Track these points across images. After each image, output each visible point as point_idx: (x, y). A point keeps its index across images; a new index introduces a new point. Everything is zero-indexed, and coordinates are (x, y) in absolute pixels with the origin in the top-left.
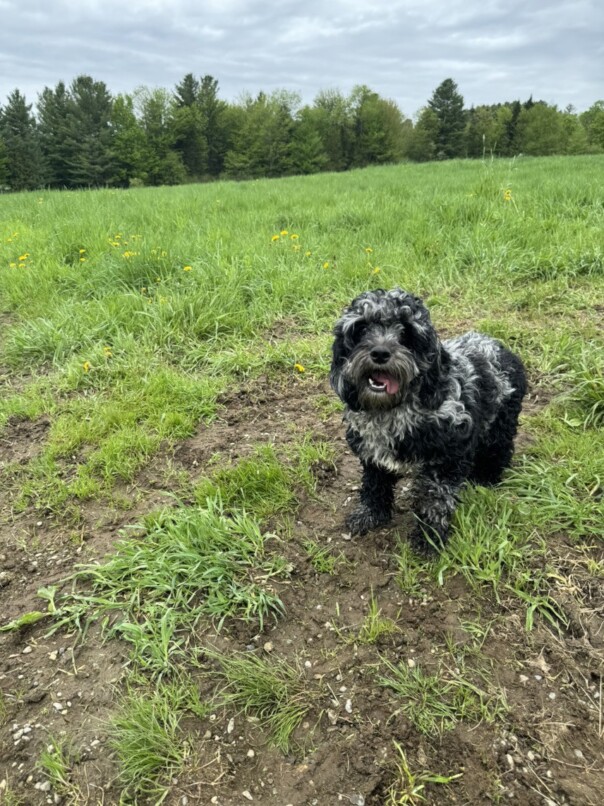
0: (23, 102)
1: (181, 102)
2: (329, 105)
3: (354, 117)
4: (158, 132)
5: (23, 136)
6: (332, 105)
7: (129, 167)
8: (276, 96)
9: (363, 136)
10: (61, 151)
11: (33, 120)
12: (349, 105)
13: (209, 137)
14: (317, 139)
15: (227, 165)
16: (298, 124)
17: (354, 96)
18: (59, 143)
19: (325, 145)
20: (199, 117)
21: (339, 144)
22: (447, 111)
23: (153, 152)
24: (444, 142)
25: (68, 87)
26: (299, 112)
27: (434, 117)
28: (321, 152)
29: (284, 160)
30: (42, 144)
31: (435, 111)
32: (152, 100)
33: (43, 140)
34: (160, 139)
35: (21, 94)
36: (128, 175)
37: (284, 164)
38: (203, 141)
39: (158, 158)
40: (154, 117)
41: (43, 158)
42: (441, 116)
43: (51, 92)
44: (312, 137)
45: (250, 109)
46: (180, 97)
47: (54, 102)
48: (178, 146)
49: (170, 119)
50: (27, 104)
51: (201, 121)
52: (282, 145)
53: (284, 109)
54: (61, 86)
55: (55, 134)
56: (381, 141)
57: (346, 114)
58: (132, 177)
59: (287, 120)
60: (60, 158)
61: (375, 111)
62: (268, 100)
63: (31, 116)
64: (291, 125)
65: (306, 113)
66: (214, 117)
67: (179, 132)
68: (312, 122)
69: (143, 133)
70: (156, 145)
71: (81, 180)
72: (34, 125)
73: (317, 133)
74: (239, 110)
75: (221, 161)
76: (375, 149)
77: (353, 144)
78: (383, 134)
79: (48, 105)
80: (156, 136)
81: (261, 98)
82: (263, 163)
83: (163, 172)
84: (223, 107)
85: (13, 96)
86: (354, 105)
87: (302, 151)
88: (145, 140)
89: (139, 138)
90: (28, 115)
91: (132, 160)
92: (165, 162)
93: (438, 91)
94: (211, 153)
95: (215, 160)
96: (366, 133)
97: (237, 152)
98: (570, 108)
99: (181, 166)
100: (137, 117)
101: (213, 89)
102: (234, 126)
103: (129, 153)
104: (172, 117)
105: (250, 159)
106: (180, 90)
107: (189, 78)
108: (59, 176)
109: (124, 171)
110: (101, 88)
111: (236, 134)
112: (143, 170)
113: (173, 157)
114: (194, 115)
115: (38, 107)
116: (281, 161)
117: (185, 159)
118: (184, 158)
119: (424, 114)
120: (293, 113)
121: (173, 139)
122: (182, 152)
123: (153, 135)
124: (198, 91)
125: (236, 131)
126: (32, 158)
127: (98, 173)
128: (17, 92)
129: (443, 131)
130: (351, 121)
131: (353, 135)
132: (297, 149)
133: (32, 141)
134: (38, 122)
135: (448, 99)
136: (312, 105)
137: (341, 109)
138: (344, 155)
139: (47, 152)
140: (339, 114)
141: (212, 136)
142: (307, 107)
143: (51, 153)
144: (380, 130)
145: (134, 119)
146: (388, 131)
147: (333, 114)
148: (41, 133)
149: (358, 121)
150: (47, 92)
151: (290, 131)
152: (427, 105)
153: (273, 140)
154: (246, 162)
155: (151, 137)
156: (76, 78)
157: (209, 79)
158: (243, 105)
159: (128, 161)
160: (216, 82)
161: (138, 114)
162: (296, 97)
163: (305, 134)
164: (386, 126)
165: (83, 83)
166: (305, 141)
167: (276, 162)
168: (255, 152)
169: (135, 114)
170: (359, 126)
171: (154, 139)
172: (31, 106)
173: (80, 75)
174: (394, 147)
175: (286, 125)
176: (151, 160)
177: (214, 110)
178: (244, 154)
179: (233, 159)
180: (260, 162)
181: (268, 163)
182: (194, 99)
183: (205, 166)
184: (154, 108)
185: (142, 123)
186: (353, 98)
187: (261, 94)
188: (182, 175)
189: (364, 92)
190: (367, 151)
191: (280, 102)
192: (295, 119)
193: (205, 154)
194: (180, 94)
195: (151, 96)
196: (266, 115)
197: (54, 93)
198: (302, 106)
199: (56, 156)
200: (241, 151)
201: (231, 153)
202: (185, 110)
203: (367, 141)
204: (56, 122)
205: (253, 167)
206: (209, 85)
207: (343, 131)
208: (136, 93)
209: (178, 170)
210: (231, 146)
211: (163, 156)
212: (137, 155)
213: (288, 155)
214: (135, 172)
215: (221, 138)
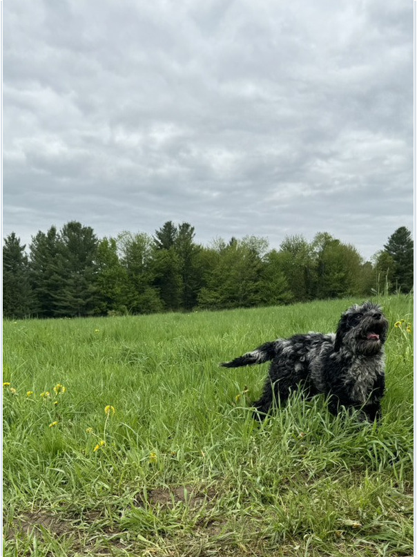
0: (17, 243)
1: (160, 245)
2: (294, 249)
3: (317, 260)
4: (138, 270)
5: (15, 272)
6: (297, 249)
7: (109, 300)
8: (246, 242)
9: (325, 276)
10: (49, 285)
11: (26, 258)
12: (312, 249)
13: (185, 276)
14: (282, 279)
15: (200, 300)
16: (266, 265)
17: (316, 242)
18: (46, 278)
19: (290, 283)
20: (176, 258)
21: (303, 283)
22: (402, 254)
23: (133, 288)
24: (400, 281)
25: (59, 232)
26: (266, 255)
27: (390, 259)
28: (286, 289)
29: (252, 296)
30: (31, 279)
31: (390, 255)
32: (134, 243)
33: (32, 275)
34: (139, 277)
35: (17, 236)
36: (108, 307)
37: (252, 300)
38: (179, 279)
39: (137, 293)
40: (135, 258)
41: (31, 291)
42: (396, 258)
43: (44, 235)
44: (278, 277)
45: (223, 252)
46: (160, 241)
47: (46, 244)
48: (157, 283)
49: (150, 260)
50: (21, 245)
51: (178, 261)
52: (251, 283)
53: (253, 252)
54: (53, 230)
55: (44, 270)
56: (342, 280)
57: (309, 257)
58: (111, 309)
59: (255, 262)
60: (46, 292)
61: (337, 254)
62: (239, 245)
63: (24, 255)
64: (259, 266)
65: (273, 255)
66: (189, 259)
67: (157, 271)
68: (278, 264)
69: (125, 271)
70: (136, 281)
71: (64, 311)
72: (26, 263)
73: (283, 273)
74: (212, 253)
75: (195, 296)
76: (336, 287)
77: (316, 283)
78: (343, 274)
79: (40, 246)
80: (136, 274)
81: (233, 241)
82: (233, 299)
83: (140, 306)
84: (199, 250)
85: (9, 238)
86: (317, 249)
87: (269, 289)
88: (126, 277)
89: (120, 275)
90: (21, 254)
91: (113, 294)
92: (143, 297)
93: (393, 236)
94: (186, 289)
95: (190, 296)
96: (327, 273)
97: (210, 289)
99: (157, 300)
100: (119, 258)
101: (190, 235)
102: (207, 266)
103: (109, 288)
104: (151, 257)
105: (221, 295)
106: (159, 235)
107: (168, 226)
108: (43, 307)
109: (105, 304)
110: (88, 232)
111: (209, 273)
112: (123, 304)
113: (151, 292)
114: (171, 256)
115: (31, 247)
116: (250, 298)
117: (162, 295)
118: (161, 293)
119: (381, 257)
120: (262, 255)
121: (152, 276)
122: (159, 289)
123: (133, 273)
124: (176, 237)
125: (209, 271)
126: (20, 291)
127: (81, 305)
128: (13, 235)
129: (398, 272)
130: (314, 263)
131: (316, 275)
132: (264, 287)
133: (22, 277)
134: (30, 260)
135: (403, 244)
136: (278, 249)
137: (305, 253)
138: (307, 293)
139: (35, 286)
140: (303, 257)
141: (187, 275)
142: (274, 251)
143: (39, 287)
144: (340, 270)
145: (116, 258)
146: (347, 272)
147: (298, 257)
148: (31, 269)
149: (320, 263)
150: (40, 235)
151: (259, 271)
152: (383, 249)
153: (243, 279)
154: (217, 298)
155: (132, 275)
156: (66, 224)
157: (186, 226)
158: (217, 249)
159: (109, 295)
160: (193, 229)
161: (121, 255)
162: (264, 242)
163: (272, 274)
164: (345, 267)
165: (73, 227)
166: (271, 281)
167: (245, 298)
168: (226, 289)
169: (118, 254)
170: (321, 267)
171: (134, 276)
172: (24, 246)
173: (70, 221)
174: (353, 286)
175: (255, 266)
176: (131, 295)
177: (190, 252)
178: (215, 291)
179: (205, 294)
180: (230, 298)
181: (237, 299)
182: (172, 243)
183: (180, 301)
184: (136, 249)
185: (124, 262)
186: (315, 244)
187: (233, 239)
188: (158, 308)
189: (326, 238)
190: (329, 289)
191: (250, 246)
192: (263, 261)
193: (180, 291)
194: (160, 238)
195: (133, 239)
196: (236, 257)
197: (46, 236)
198: (269, 250)
199: (43, 290)
200: (214, 288)
201: (203, 290)
202: (164, 252)
203: (328, 280)
204: (45, 260)
205: (224, 302)
206: (186, 231)
207: (306, 272)
208: (120, 237)
209: (155, 304)
210: (204, 284)
211: (142, 292)
212: (118, 290)
213: (256, 292)
214: (114, 305)
215: (195, 277)
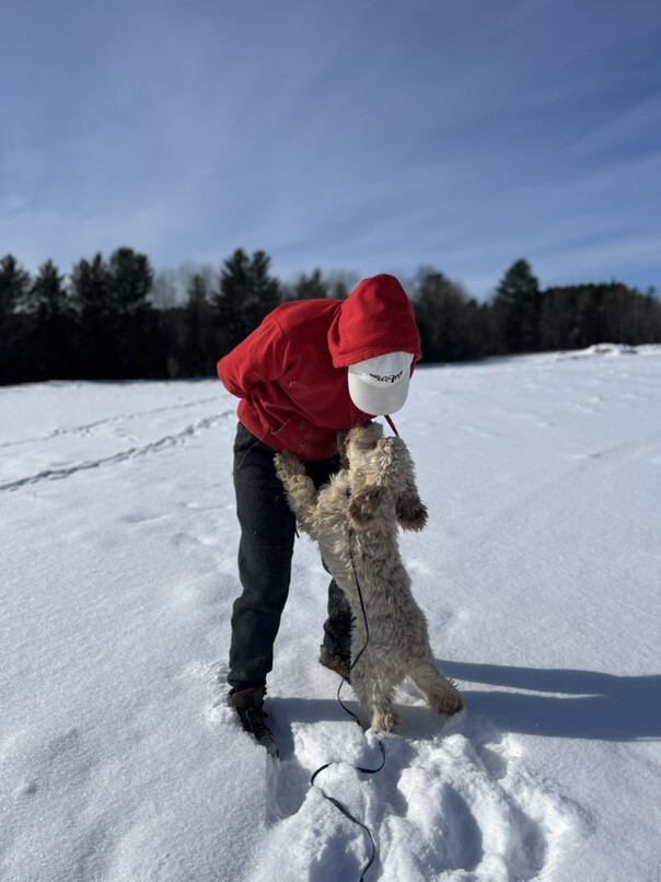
0: (55, 272)
1: (229, 277)
3: (417, 296)
8: (333, 275)
11: (65, 291)
22: (521, 292)
25: (106, 259)
32: (197, 275)
35: (55, 264)
42: (514, 297)
43: (87, 263)
45: (306, 285)
46: (228, 272)
47: (89, 275)
49: (216, 294)
50: (59, 275)
54: (98, 258)
62: (325, 278)
63: (62, 287)
72: (65, 296)
79: (83, 276)
81: (317, 275)
84: (275, 284)
85: (45, 266)
90: (59, 286)
93: (511, 271)
98: (652, 290)
101: (265, 265)
104: (219, 292)
106: (228, 265)
110: (142, 260)
115: (72, 277)
124: (247, 265)
128: (50, 263)
134: (69, 293)
135: (522, 279)
150: (83, 263)
156: (116, 250)
157: (260, 255)
160: (268, 259)
165: (124, 255)
172: (63, 277)
184: (198, 282)
187: (317, 271)
189: (429, 272)
191: (337, 280)
194: (228, 268)
195: (196, 271)
197: (91, 264)
206: (260, 261)
